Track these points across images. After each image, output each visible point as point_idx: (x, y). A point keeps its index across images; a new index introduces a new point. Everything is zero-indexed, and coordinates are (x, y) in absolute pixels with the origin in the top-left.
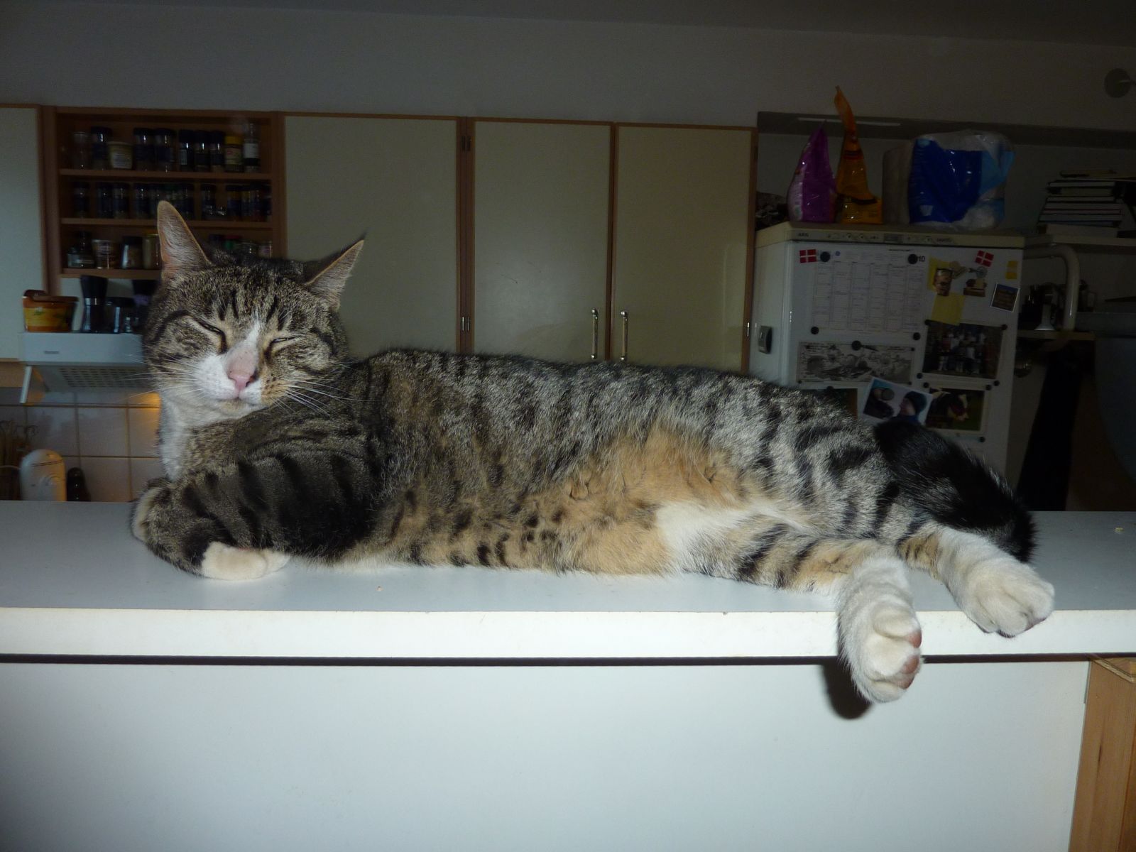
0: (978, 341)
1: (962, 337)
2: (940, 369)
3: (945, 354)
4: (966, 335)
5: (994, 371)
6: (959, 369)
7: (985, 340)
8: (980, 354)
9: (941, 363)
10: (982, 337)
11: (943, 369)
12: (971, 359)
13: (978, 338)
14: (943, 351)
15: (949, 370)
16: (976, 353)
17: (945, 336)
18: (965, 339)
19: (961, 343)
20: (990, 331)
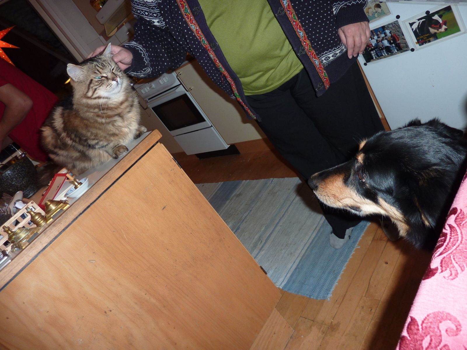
20: (391, 26)
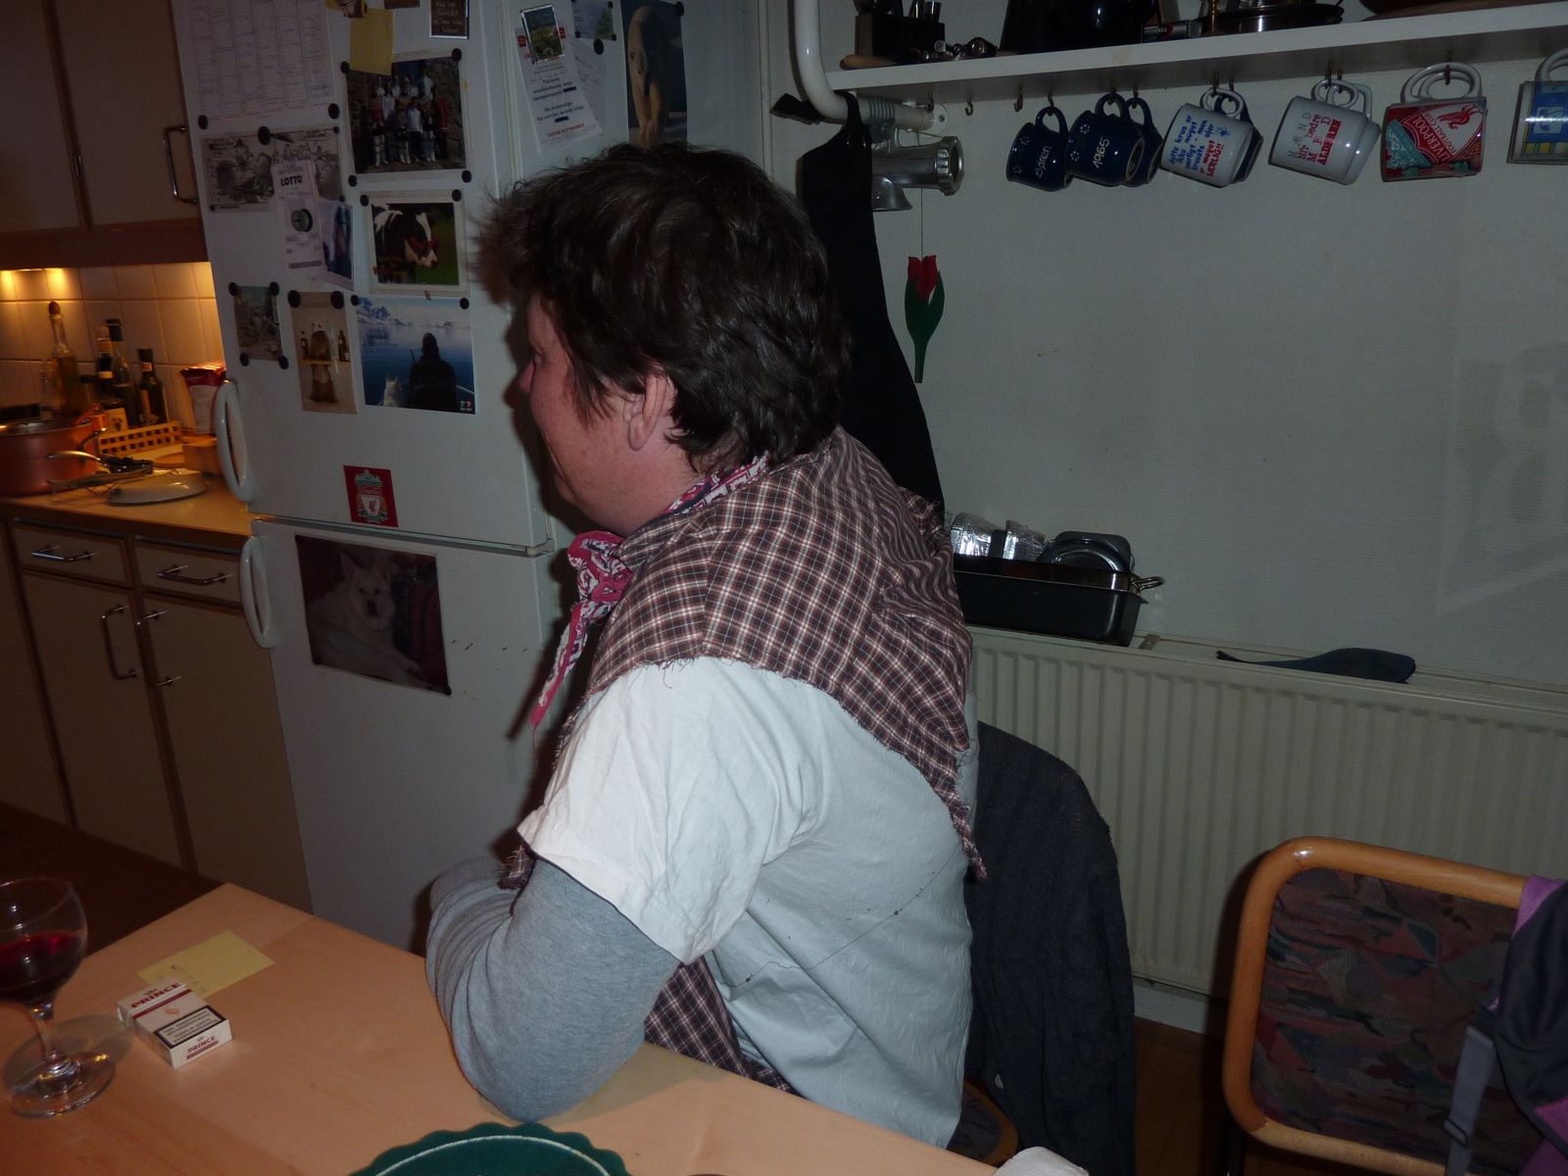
0: (421, 94)
1: (396, 91)
2: (378, 163)
3: (379, 132)
4: (403, 86)
5: (461, 152)
6: (406, 158)
7: (433, 90)
8: (430, 121)
9: (378, 149)
10: (428, 83)
11: (382, 163)
12: (419, 133)
13: (421, 87)
14: (375, 127)
15: (392, 164)
16: (424, 118)
17: (374, 96)
18: (403, 94)
19: (397, 103)
20: (438, 68)
